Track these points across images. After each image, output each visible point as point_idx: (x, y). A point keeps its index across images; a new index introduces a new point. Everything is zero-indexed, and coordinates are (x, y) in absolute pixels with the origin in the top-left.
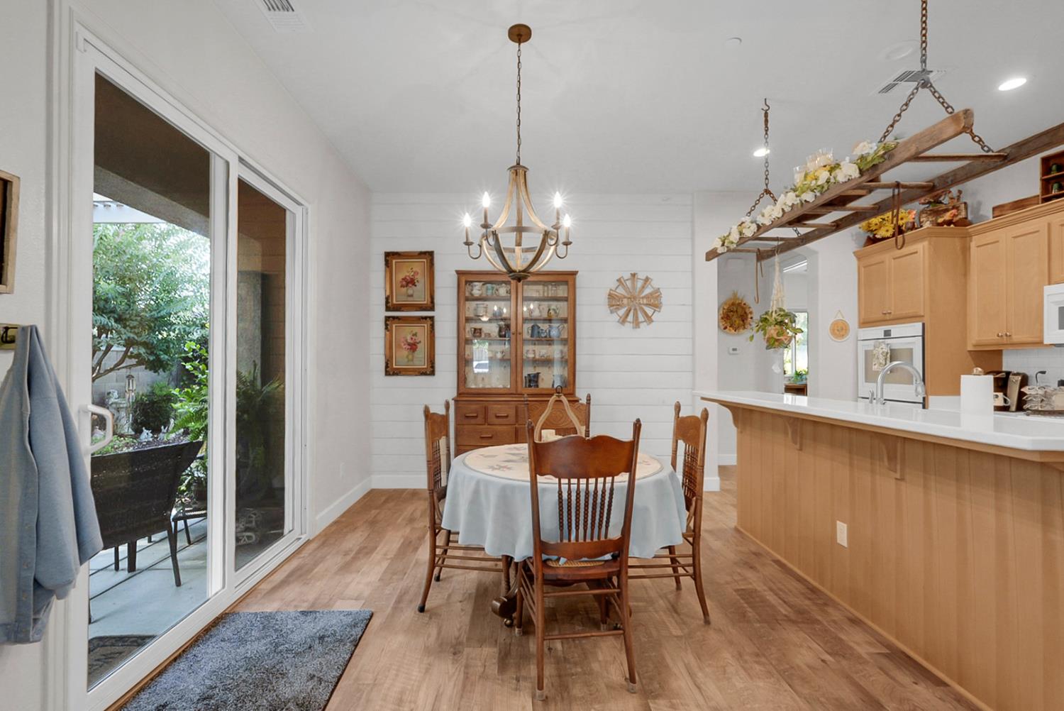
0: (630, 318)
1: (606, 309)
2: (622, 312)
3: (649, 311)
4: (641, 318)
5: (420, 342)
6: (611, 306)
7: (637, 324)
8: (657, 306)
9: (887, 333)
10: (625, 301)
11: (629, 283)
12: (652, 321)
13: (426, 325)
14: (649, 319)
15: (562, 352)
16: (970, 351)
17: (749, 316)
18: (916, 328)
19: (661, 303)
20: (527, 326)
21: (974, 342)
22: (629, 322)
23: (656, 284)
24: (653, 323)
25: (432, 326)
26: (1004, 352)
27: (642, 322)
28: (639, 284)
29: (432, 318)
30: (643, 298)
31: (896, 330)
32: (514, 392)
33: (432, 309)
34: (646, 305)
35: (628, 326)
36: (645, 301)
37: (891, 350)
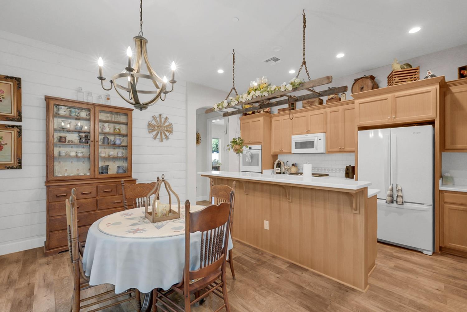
0: (159, 136)
1: (146, 131)
2: (154, 133)
3: (167, 134)
4: (164, 137)
5: (6, 144)
6: (149, 129)
7: (162, 140)
8: (171, 132)
9: (250, 148)
10: (156, 128)
11: (158, 119)
12: (169, 139)
13: (14, 132)
14: (167, 138)
15: (122, 153)
16: (272, 155)
17: (200, 139)
18: (259, 147)
19: (173, 130)
20: (101, 137)
21: (273, 152)
22: (158, 139)
23: (170, 121)
24: (169, 140)
25: (20, 133)
26: (278, 155)
27: (164, 139)
28: (163, 120)
29: (20, 127)
30: (164, 127)
31: (253, 147)
32: (93, 177)
33: (20, 120)
34: (166, 131)
35: (158, 140)
36: (166, 129)
37: (252, 154)
